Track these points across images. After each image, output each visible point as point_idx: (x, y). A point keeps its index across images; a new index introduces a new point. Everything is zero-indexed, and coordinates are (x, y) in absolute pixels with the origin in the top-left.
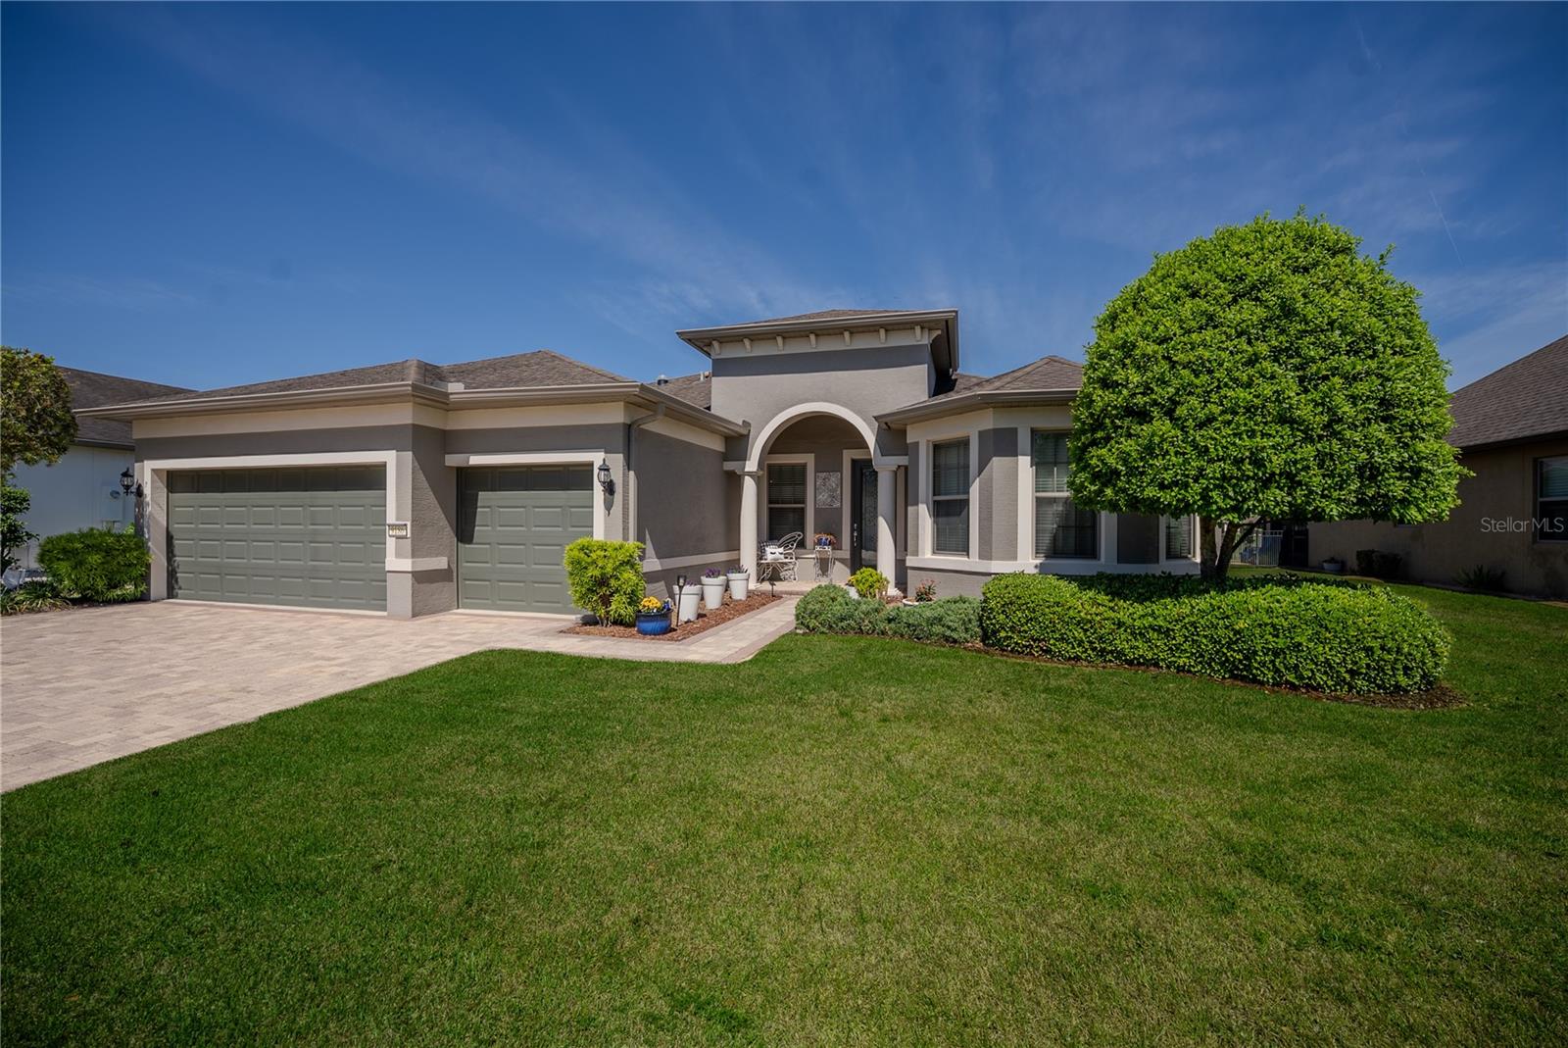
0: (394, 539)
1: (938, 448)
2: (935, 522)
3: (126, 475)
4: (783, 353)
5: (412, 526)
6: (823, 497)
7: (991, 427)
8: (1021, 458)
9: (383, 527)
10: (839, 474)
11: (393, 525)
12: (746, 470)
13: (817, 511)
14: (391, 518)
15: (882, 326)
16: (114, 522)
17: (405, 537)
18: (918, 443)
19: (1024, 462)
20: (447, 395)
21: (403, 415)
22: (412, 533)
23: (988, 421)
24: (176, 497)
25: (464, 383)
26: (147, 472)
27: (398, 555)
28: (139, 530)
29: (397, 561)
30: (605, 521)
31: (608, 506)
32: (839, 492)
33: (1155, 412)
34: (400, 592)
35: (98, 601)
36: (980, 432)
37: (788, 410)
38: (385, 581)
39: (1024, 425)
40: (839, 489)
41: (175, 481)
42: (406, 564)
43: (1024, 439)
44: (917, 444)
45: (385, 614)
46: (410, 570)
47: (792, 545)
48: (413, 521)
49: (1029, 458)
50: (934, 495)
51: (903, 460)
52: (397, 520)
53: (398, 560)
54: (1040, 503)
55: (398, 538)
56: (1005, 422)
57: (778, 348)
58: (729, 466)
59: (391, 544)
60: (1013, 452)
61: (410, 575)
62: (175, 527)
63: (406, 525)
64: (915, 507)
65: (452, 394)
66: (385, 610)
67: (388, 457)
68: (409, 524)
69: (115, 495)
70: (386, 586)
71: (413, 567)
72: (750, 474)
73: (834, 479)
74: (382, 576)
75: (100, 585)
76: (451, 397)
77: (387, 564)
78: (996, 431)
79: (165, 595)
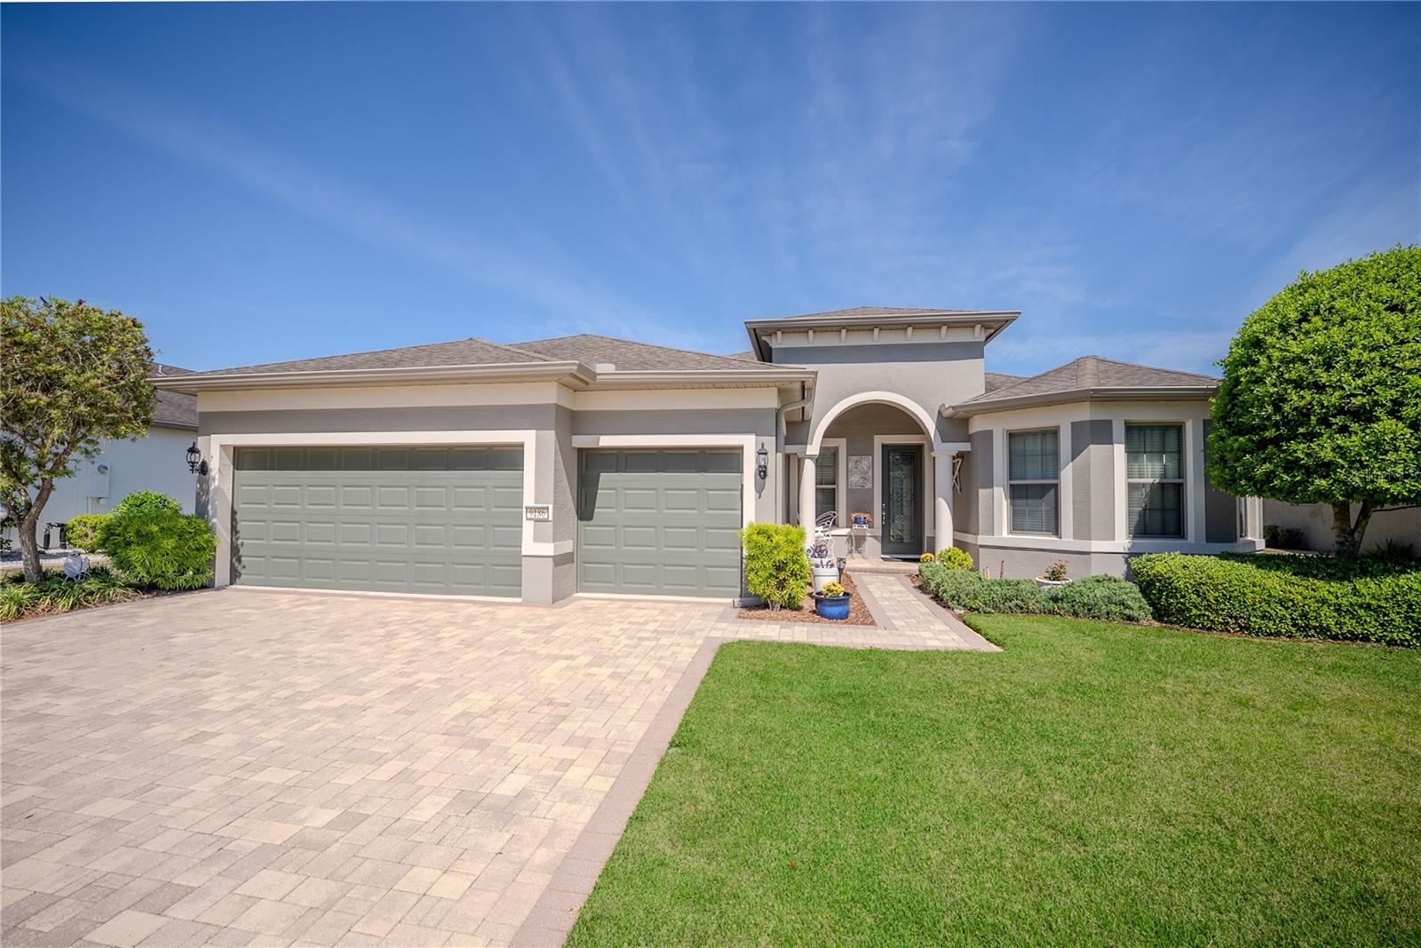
0: (532, 522)
1: (1012, 436)
2: (1012, 504)
3: (193, 450)
4: (845, 344)
5: (554, 508)
6: (855, 479)
7: (1089, 419)
8: (1116, 446)
9: (518, 510)
10: (871, 457)
11: (531, 508)
12: (808, 453)
13: (849, 491)
14: (529, 499)
15: (944, 323)
16: (100, 498)
17: (547, 521)
18: (991, 432)
19: (1119, 450)
20: (595, 374)
21: (548, 395)
22: (553, 516)
23: (1085, 413)
24: (244, 475)
25: (616, 364)
26: (215, 448)
27: (537, 538)
28: (202, 510)
29: (535, 545)
30: (756, 503)
31: (759, 489)
32: (870, 474)
33: (1379, 412)
34: (538, 578)
35: (164, 589)
36: (1072, 423)
37: (851, 397)
38: (521, 566)
39: (1119, 418)
40: (870, 472)
41: (243, 459)
42: (548, 549)
43: (1119, 430)
44: (989, 434)
45: (519, 600)
46: (552, 554)
47: (828, 523)
48: (555, 504)
49: (1124, 445)
50: (1010, 479)
51: (965, 447)
52: (536, 502)
53: (537, 544)
54: (1132, 487)
55: (536, 521)
56: (1100, 414)
57: (845, 340)
58: (791, 449)
59: (528, 528)
60: (1109, 440)
61: (551, 559)
62: (239, 507)
63: (548, 508)
64: (989, 490)
65: (600, 374)
66: (520, 596)
67: (527, 438)
68: (551, 507)
69: (102, 470)
70: (521, 571)
71: (555, 552)
72: (810, 457)
73: (865, 463)
74: (516, 560)
75: (170, 571)
76: (598, 377)
77: (523, 549)
78: (1093, 422)
79: (228, 582)
